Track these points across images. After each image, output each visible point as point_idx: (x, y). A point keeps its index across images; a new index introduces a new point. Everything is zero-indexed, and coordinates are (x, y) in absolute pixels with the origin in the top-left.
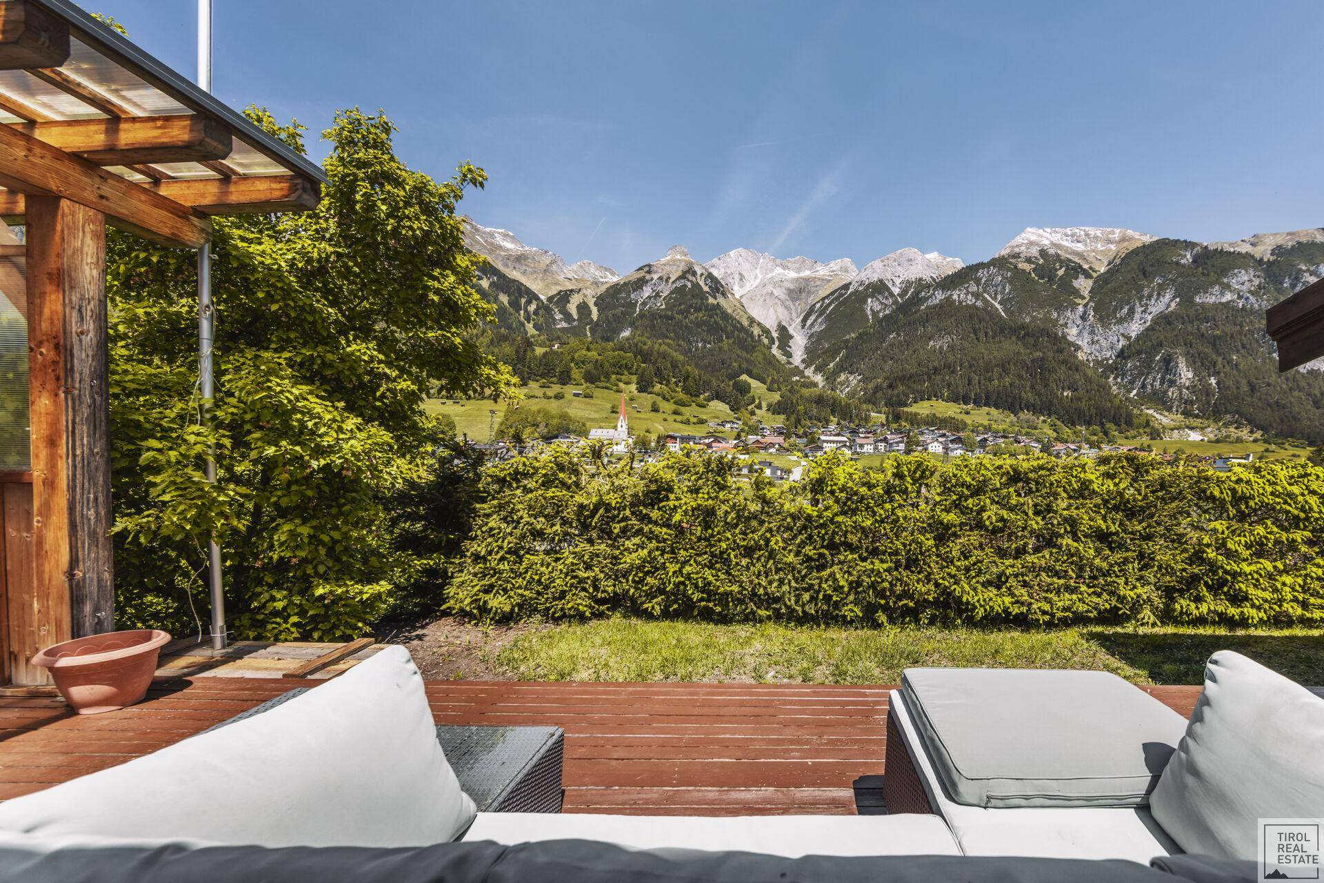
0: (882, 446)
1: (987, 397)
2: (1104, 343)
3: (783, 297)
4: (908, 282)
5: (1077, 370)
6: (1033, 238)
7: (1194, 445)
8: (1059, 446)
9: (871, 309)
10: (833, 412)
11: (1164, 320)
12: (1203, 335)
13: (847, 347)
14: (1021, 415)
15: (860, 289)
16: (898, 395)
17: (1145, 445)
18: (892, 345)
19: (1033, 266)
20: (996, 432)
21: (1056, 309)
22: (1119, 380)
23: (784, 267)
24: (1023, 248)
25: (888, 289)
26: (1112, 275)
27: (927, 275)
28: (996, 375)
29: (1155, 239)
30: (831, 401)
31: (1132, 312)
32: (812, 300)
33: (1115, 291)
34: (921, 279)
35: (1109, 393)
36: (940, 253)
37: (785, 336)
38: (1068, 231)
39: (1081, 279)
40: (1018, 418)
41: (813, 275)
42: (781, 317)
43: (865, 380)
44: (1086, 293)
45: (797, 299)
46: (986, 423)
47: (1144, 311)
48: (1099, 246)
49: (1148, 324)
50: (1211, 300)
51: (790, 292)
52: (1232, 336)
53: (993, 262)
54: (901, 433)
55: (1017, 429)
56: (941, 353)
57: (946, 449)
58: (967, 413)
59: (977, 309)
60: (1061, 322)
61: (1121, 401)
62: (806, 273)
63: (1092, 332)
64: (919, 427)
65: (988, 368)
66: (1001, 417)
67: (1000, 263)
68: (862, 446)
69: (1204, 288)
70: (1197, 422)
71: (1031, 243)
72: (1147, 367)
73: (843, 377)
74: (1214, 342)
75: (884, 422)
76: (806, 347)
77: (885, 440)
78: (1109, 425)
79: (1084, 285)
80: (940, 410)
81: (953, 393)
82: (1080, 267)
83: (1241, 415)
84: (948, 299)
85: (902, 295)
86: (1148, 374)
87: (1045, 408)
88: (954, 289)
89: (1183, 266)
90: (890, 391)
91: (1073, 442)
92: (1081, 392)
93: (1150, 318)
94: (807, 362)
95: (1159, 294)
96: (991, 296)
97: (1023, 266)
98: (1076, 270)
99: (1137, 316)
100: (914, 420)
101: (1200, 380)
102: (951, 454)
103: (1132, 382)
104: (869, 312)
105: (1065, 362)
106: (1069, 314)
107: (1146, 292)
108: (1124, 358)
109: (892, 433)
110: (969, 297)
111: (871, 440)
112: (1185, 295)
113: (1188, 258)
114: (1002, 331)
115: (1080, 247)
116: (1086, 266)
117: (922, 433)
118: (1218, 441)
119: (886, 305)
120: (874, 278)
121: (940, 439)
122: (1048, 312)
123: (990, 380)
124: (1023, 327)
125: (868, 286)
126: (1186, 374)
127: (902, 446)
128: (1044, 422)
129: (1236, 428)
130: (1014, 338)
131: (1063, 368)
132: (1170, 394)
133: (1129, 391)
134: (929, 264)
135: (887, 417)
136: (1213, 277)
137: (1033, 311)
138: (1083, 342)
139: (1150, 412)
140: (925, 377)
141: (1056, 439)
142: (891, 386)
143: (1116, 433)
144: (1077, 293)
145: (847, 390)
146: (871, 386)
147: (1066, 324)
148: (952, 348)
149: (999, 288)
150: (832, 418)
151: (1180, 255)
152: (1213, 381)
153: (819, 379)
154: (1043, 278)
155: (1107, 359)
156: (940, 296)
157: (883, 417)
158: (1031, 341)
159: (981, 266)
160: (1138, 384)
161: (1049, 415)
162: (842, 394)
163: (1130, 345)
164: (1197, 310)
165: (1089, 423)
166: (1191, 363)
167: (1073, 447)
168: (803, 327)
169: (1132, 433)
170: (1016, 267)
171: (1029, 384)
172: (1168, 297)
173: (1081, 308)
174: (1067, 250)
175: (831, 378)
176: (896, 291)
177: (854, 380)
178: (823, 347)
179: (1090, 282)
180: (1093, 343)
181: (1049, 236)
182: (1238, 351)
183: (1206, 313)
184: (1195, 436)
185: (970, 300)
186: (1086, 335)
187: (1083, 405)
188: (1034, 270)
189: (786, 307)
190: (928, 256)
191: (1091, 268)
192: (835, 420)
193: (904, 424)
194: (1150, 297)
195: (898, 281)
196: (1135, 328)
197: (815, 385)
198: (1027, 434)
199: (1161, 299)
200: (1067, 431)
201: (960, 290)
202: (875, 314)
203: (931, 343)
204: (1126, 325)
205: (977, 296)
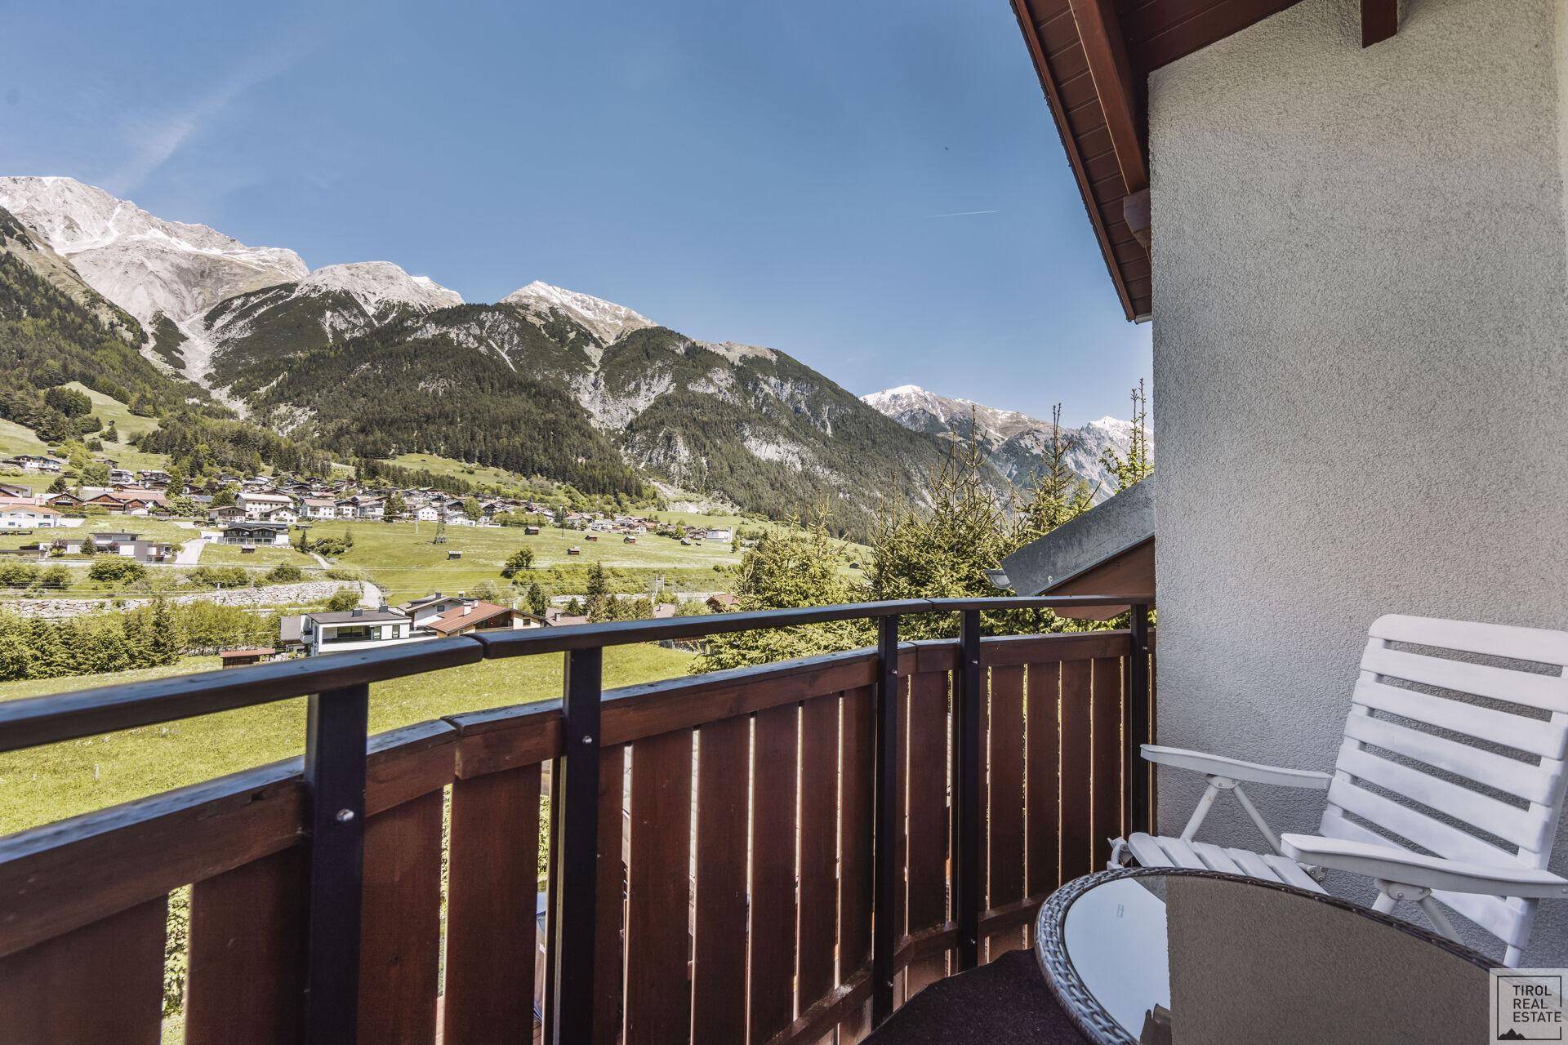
0: (348, 510)
1: (495, 457)
2: (615, 414)
3: (166, 275)
4: (387, 303)
5: (590, 437)
6: (543, 293)
7: (691, 516)
8: (574, 517)
9: (331, 326)
10: (265, 457)
11: (664, 401)
12: (695, 419)
13: (290, 369)
14: (533, 478)
15: (313, 295)
16: (374, 443)
17: (653, 516)
18: (365, 379)
19: (543, 322)
20: (506, 496)
21: (568, 372)
22: (629, 451)
23: (168, 232)
24: (532, 301)
25: (358, 306)
26: (620, 350)
27: (415, 302)
28: (504, 433)
29: (656, 325)
30: (262, 442)
31: (638, 387)
32: (223, 292)
33: (623, 365)
34: (406, 304)
35: (620, 464)
36: (434, 279)
37: (169, 336)
38: (578, 295)
39: (592, 346)
40: (531, 482)
41: (228, 257)
42: (161, 305)
43: (321, 417)
44: (597, 362)
45: (196, 285)
46: (494, 485)
47: (648, 390)
48: (608, 319)
49: (652, 402)
50: (700, 390)
51: (181, 272)
52: (716, 424)
53: (498, 307)
54: (379, 493)
55: (529, 494)
56: (435, 398)
57: (442, 514)
58: (471, 473)
59: (481, 355)
60: (574, 386)
61: (631, 472)
62: (216, 252)
63: (603, 401)
64: (406, 485)
65: (495, 424)
66: (512, 480)
67: (508, 310)
68: (315, 509)
69: (694, 378)
70: (692, 496)
71: (540, 299)
72: (652, 442)
73: (283, 409)
74: (703, 426)
75: (353, 476)
76: (214, 359)
77: (354, 502)
78: (622, 495)
79: (595, 353)
80: (435, 466)
81: (452, 448)
82: (591, 335)
83: (724, 491)
84: (444, 336)
85: (381, 316)
86: (654, 448)
87: (560, 473)
88: (452, 326)
89: (678, 355)
90: (361, 437)
91: (588, 511)
92: (594, 461)
93: (653, 396)
94: (218, 380)
95: (660, 376)
96: (497, 344)
97: (531, 319)
98: (586, 337)
99: (643, 393)
100: (398, 477)
101: (694, 459)
102: (450, 523)
103: (641, 455)
104: (327, 329)
105: (577, 428)
106: (580, 378)
107: (649, 372)
108: (633, 431)
109: (364, 493)
110: (471, 339)
111: (332, 502)
112: (681, 381)
113: (681, 350)
114: (510, 386)
115: (589, 315)
116: (596, 336)
117: (410, 495)
118: (709, 515)
119: (355, 326)
120: (337, 287)
121: (435, 504)
122: (560, 373)
123: (498, 438)
124: (533, 384)
125: (327, 294)
126: (683, 452)
127: (380, 512)
128: (559, 488)
129: (722, 503)
130: (524, 395)
131: (577, 434)
132: (672, 469)
133: (638, 463)
134: (417, 289)
135: (358, 471)
136: (700, 370)
137: (546, 370)
138: (595, 409)
139: (657, 484)
140: (414, 425)
141: (571, 507)
142: (362, 430)
143: (628, 503)
144: (587, 359)
145: (290, 428)
146: (331, 426)
147: (579, 389)
148: (449, 394)
149: (507, 337)
150: (263, 465)
151: (675, 345)
152: (704, 461)
153: (239, 406)
154: (554, 337)
155: (618, 430)
156: (431, 331)
157: (351, 471)
158: (543, 400)
159: (484, 308)
160: (646, 457)
161: (564, 481)
162: (281, 433)
163: (637, 419)
164: (690, 397)
165: (603, 492)
166: (688, 443)
167: (587, 516)
168: (208, 327)
169: (642, 503)
170: (524, 319)
171: (541, 446)
172: (667, 379)
173: (592, 376)
174: (577, 314)
175: (262, 408)
176: (371, 311)
177: (303, 416)
178: (248, 364)
179: (600, 352)
180: (605, 412)
181: (558, 295)
182: (721, 437)
183: (695, 401)
184: (692, 509)
185: (472, 343)
186: (598, 401)
187: (597, 473)
188: (545, 326)
189: (172, 292)
190: (416, 279)
191: (600, 338)
192: (271, 468)
193: (383, 481)
194: (653, 377)
195: (373, 300)
196: (642, 404)
197: (232, 415)
198: (541, 500)
199: (662, 380)
200: (582, 498)
201: (458, 329)
202: (338, 334)
203: (422, 384)
204: (633, 399)
205: (480, 340)
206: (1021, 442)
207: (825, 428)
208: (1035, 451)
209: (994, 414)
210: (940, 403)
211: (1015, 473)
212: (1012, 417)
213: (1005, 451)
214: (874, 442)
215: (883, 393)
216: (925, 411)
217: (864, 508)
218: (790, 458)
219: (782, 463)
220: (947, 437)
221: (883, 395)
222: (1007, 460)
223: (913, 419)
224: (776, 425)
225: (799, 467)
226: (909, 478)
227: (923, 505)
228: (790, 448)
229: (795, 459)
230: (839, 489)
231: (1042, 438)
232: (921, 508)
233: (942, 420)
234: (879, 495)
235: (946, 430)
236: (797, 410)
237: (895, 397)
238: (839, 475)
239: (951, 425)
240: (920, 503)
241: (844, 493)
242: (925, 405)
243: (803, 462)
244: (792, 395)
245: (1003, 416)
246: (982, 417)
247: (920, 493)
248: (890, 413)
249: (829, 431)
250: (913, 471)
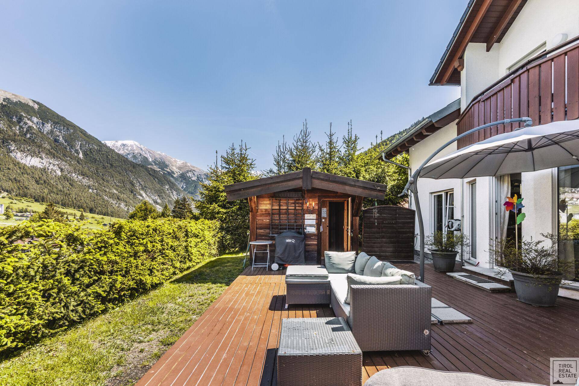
206: (187, 174)
207: (78, 154)
208: (193, 179)
209: (175, 161)
210: (149, 152)
211: (185, 187)
212: (183, 163)
213: (180, 177)
214: (112, 165)
215: (116, 142)
216: (141, 155)
217: (106, 198)
218: (51, 167)
219: (45, 169)
220: (153, 168)
221: (116, 143)
222: (181, 181)
223: (134, 157)
224: (40, 146)
225: (59, 173)
226: (133, 185)
227: (141, 198)
228: (51, 161)
229: (55, 168)
230: (89, 187)
231: (196, 174)
232: (140, 199)
233: (150, 160)
234: (115, 192)
235: (152, 165)
236: (56, 141)
237: (124, 145)
238: (89, 179)
239: (154, 162)
240: (139, 197)
241: (93, 189)
242: (141, 152)
243: (62, 170)
244: (52, 132)
245: (180, 162)
246: (170, 161)
247: (139, 192)
248: (121, 152)
249: (81, 156)
250: (135, 181)
